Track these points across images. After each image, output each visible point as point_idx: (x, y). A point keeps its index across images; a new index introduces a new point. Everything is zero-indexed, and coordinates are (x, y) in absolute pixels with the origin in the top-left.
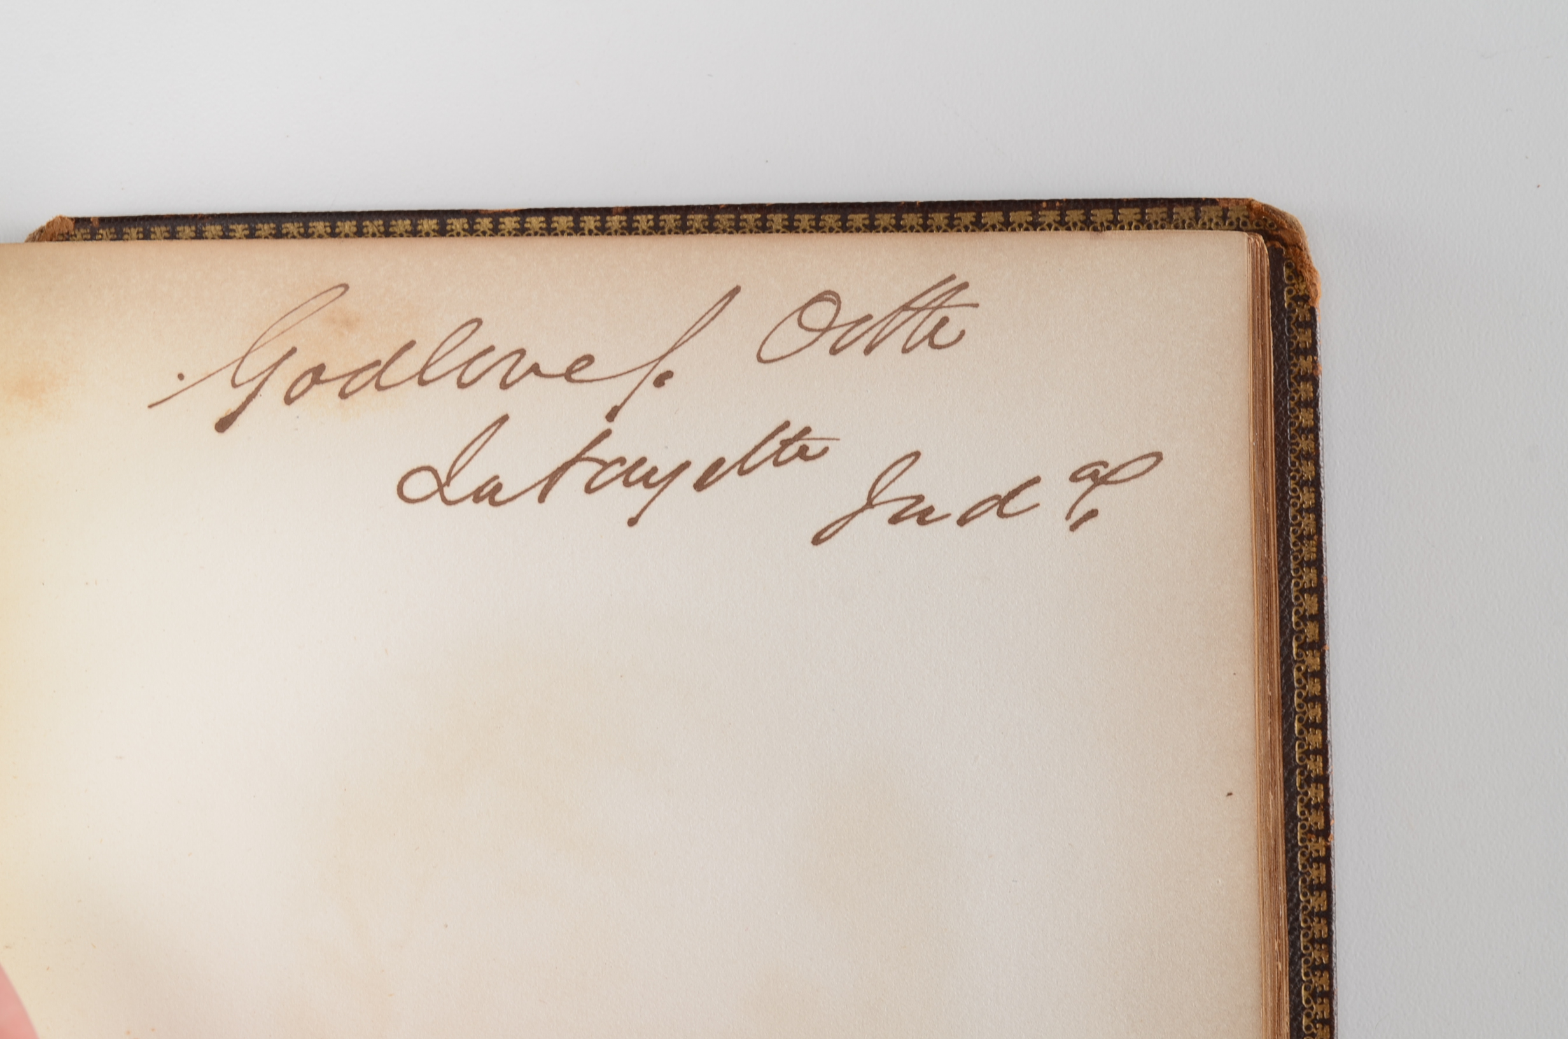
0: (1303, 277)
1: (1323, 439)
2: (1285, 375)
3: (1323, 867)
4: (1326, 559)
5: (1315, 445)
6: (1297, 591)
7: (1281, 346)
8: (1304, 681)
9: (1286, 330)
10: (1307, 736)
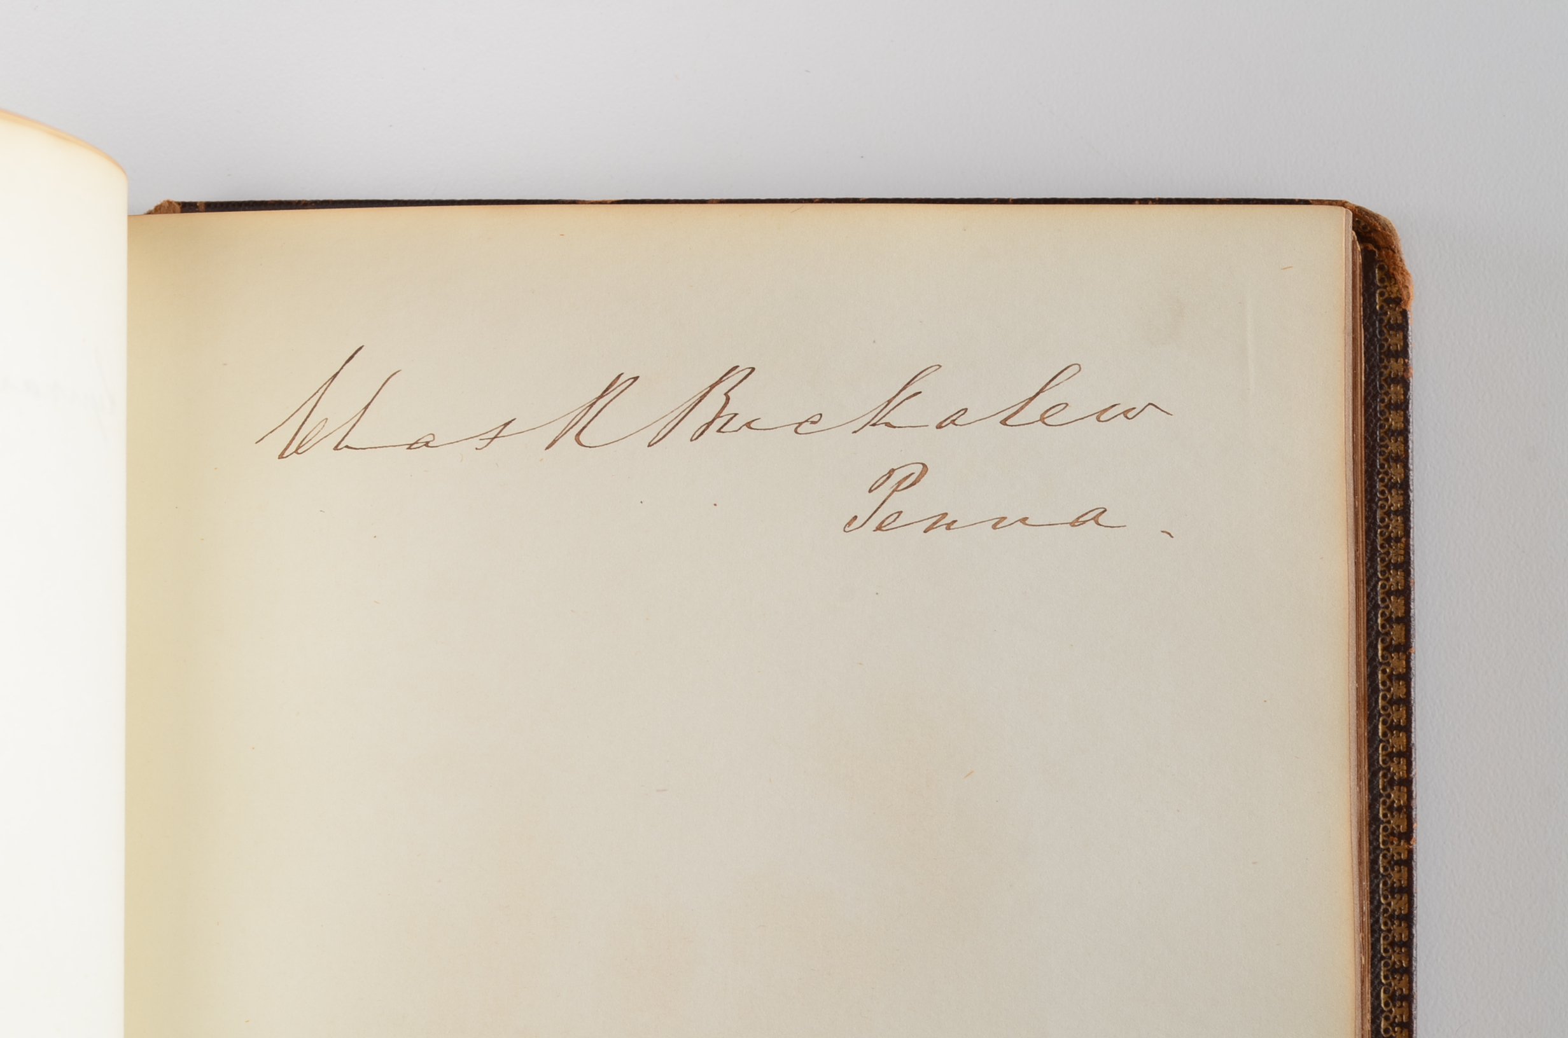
0: (1395, 279)
1: (1413, 442)
2: (1376, 377)
3: (1404, 869)
4: (1413, 561)
5: (1404, 447)
6: (1383, 593)
7: (1372, 348)
8: (1388, 683)
9: (1377, 332)
10: (1391, 738)
